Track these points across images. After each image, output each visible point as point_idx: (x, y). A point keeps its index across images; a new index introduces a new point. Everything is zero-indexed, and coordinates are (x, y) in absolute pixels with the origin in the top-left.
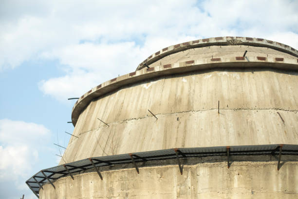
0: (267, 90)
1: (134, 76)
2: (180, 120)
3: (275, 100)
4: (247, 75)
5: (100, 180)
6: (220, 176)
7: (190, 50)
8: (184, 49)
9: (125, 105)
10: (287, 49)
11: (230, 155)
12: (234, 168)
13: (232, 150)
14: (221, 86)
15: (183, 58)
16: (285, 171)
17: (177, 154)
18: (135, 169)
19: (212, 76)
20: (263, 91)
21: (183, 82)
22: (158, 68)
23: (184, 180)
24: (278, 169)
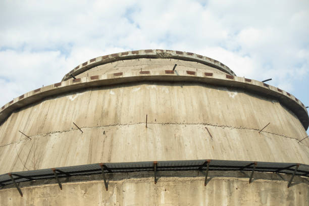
0: (196, 105)
1: (59, 87)
2: (107, 134)
3: (203, 115)
4: (176, 88)
5: (20, 196)
6: (147, 192)
7: (119, 62)
8: (112, 61)
9: (49, 117)
10: (216, 64)
11: (157, 170)
12: (161, 184)
13: (159, 165)
14: (150, 100)
15: (111, 70)
16: (213, 187)
17: (102, 169)
18: (58, 184)
19: (140, 90)
20: (192, 105)
21: (110, 94)
22: (84, 79)
23: (109, 196)
24: (205, 184)
